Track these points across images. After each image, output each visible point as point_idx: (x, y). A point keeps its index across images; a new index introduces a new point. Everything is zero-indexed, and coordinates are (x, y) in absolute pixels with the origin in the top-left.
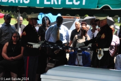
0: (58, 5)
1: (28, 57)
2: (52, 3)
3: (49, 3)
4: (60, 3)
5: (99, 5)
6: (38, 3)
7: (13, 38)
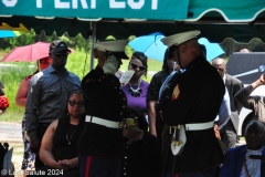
0: (89, 9)
1: (89, 158)
2: (75, 6)
3: (66, 5)
4: (93, 6)
6: (39, 5)
7: (70, 107)
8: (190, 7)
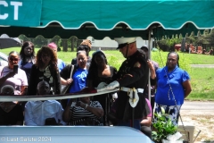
5: (43, 22)
8: (42, 19)
